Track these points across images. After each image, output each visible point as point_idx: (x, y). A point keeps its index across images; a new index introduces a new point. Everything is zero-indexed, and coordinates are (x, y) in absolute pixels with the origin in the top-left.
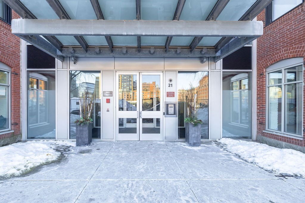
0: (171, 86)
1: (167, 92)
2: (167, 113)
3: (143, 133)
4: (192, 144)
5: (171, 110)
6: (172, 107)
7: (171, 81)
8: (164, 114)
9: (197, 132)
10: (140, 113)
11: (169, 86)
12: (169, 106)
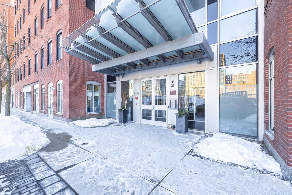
0: (173, 86)
1: (170, 91)
2: (170, 107)
3: (155, 120)
4: (178, 131)
5: (173, 105)
6: (174, 102)
7: (173, 82)
8: (168, 108)
9: (181, 122)
10: (154, 107)
11: (172, 86)
12: (172, 101)
